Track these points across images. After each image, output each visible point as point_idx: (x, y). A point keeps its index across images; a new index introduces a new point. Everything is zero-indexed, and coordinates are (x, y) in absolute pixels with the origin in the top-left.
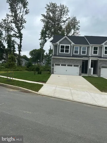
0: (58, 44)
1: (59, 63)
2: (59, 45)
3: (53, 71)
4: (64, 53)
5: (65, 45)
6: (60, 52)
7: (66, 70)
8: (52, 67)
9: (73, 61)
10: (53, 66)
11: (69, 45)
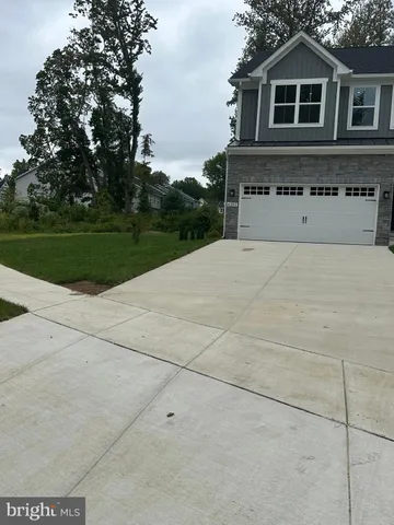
0: (259, 79)
1: (266, 179)
2: (267, 87)
3: (232, 222)
4: (296, 124)
5: (298, 82)
6: (271, 124)
7: (305, 219)
8: (230, 204)
9: (341, 168)
10: (234, 196)
11: (323, 81)
